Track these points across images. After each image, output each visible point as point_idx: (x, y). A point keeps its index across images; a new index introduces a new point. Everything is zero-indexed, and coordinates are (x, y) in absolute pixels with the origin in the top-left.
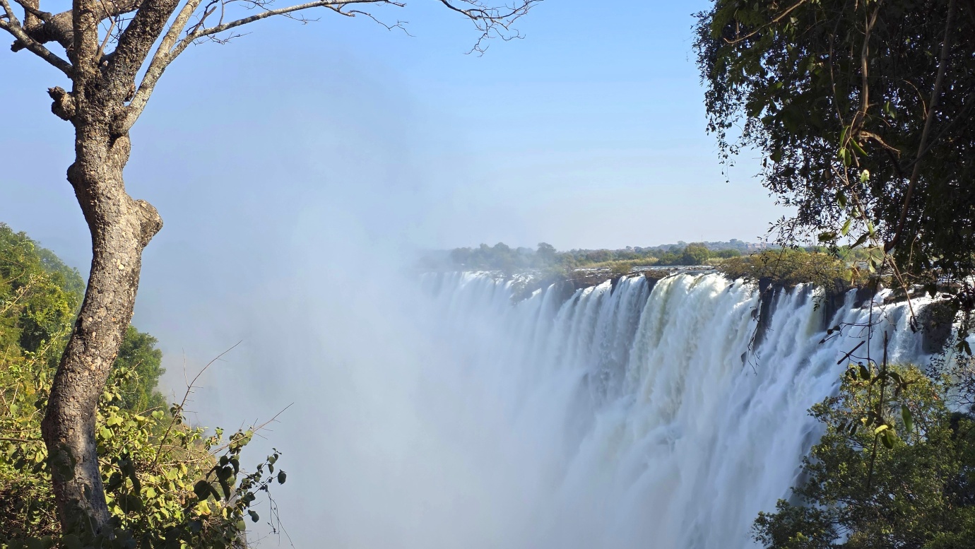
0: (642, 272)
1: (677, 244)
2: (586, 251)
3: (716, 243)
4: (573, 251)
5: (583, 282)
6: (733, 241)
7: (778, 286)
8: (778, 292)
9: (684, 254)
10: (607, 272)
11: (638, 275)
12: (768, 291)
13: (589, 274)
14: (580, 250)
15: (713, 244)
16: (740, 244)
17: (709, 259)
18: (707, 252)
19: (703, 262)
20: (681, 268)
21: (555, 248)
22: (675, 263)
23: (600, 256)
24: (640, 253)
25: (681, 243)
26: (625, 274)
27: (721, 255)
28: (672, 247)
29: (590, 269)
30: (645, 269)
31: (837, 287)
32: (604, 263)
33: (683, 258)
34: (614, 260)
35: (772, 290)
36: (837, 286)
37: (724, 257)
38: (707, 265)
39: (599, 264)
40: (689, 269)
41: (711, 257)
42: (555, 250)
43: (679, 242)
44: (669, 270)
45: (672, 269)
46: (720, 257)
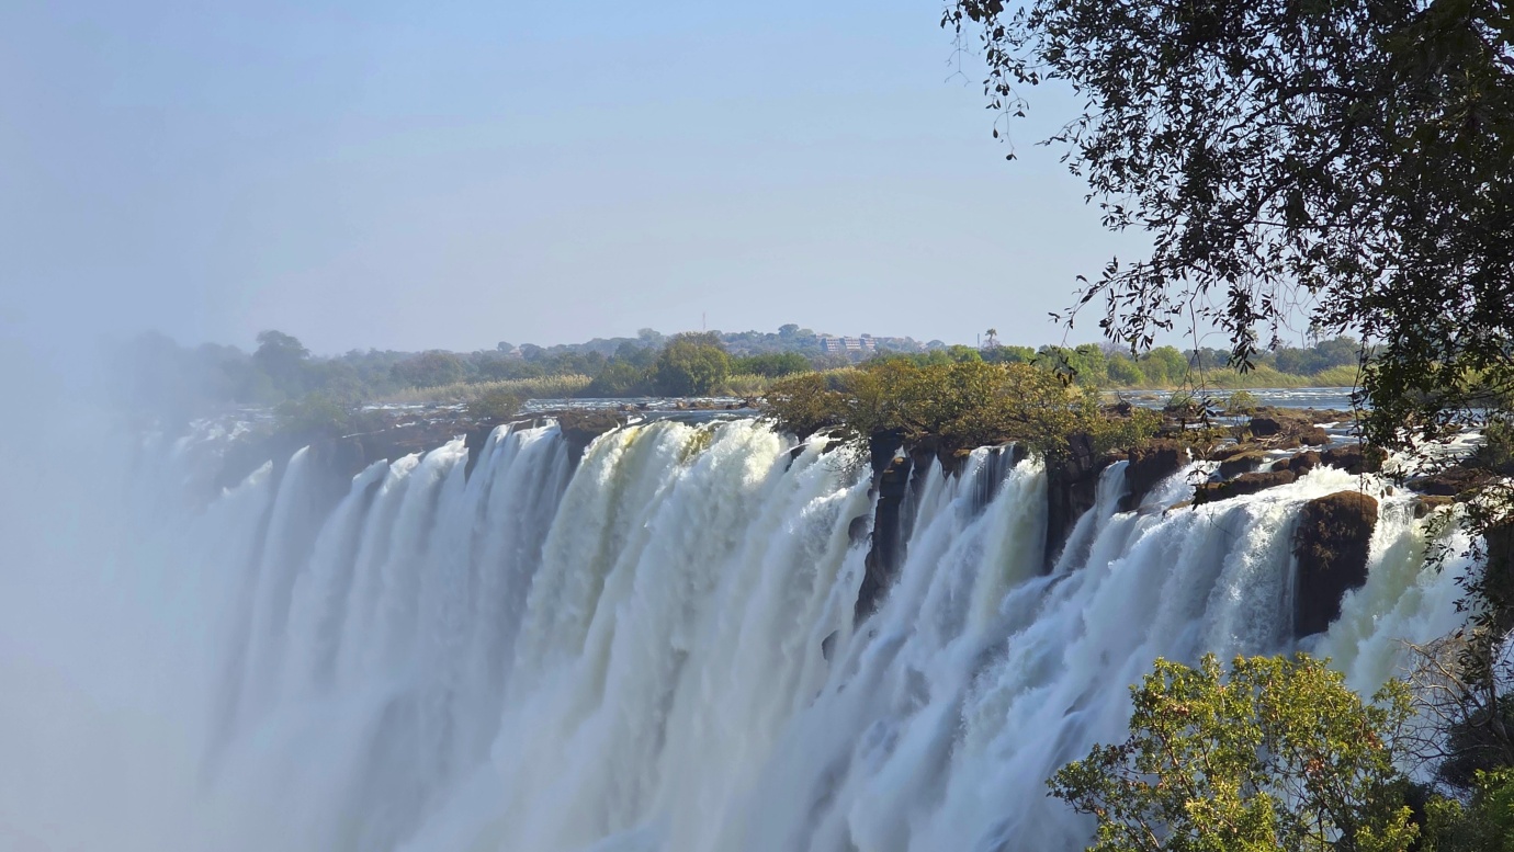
0: (551, 413)
1: (636, 336)
2: (390, 355)
3: (743, 336)
4: (353, 356)
5: (388, 441)
6: (787, 330)
7: (921, 456)
8: (922, 470)
9: (660, 365)
10: (454, 414)
11: (541, 424)
12: (895, 466)
13: (405, 419)
14: (374, 354)
15: (733, 338)
16: (807, 339)
17: (729, 379)
18: (724, 358)
19: (713, 389)
20: (654, 404)
21: (305, 346)
22: (639, 389)
23: (432, 369)
24: (537, 361)
25: (647, 335)
26: (505, 420)
27: (758, 367)
28: (625, 346)
29: (403, 404)
30: (559, 406)
31: (1075, 457)
32: (442, 389)
33: (657, 376)
34: (470, 381)
35: (906, 463)
36: (1076, 454)
37: (768, 375)
38: (724, 395)
39: (428, 390)
40: (678, 408)
41: (733, 373)
42: (306, 352)
43: (641, 332)
44: (622, 408)
45: (631, 405)
46: (758, 372)
